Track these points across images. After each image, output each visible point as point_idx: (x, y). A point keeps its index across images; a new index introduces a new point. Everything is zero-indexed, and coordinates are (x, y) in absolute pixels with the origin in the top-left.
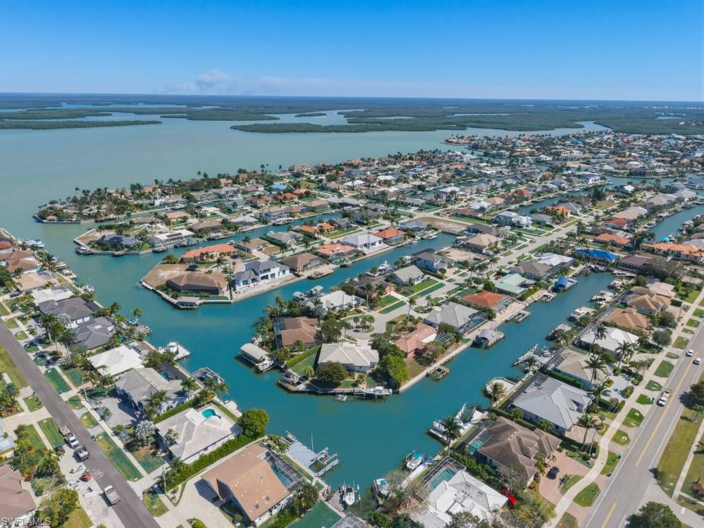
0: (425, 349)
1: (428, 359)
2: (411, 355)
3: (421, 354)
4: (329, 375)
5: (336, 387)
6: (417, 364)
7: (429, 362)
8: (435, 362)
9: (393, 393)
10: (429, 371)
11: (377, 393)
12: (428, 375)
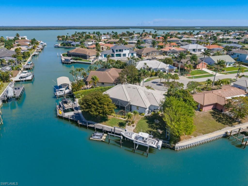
0: (228, 105)
1: (231, 118)
2: (207, 110)
3: (222, 111)
4: (88, 105)
5: (101, 122)
6: (214, 120)
7: (231, 121)
8: (240, 122)
9: (163, 146)
10: (229, 131)
11: (140, 141)
12: (226, 136)
